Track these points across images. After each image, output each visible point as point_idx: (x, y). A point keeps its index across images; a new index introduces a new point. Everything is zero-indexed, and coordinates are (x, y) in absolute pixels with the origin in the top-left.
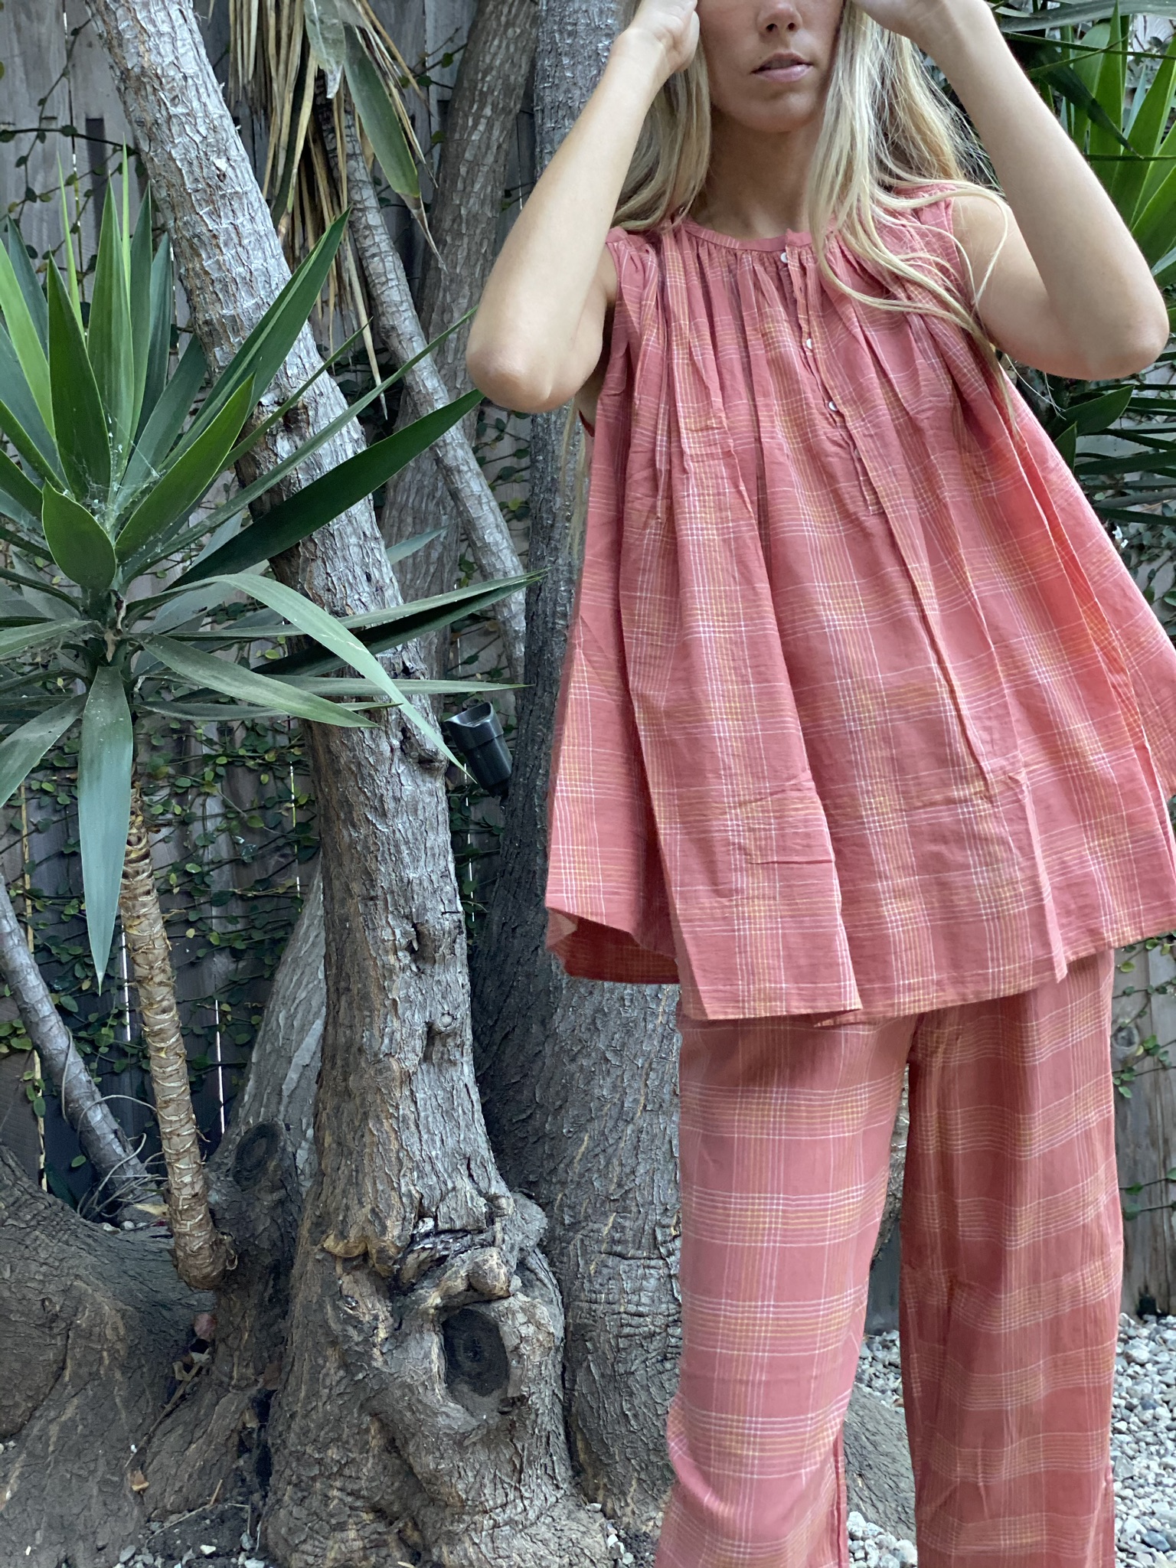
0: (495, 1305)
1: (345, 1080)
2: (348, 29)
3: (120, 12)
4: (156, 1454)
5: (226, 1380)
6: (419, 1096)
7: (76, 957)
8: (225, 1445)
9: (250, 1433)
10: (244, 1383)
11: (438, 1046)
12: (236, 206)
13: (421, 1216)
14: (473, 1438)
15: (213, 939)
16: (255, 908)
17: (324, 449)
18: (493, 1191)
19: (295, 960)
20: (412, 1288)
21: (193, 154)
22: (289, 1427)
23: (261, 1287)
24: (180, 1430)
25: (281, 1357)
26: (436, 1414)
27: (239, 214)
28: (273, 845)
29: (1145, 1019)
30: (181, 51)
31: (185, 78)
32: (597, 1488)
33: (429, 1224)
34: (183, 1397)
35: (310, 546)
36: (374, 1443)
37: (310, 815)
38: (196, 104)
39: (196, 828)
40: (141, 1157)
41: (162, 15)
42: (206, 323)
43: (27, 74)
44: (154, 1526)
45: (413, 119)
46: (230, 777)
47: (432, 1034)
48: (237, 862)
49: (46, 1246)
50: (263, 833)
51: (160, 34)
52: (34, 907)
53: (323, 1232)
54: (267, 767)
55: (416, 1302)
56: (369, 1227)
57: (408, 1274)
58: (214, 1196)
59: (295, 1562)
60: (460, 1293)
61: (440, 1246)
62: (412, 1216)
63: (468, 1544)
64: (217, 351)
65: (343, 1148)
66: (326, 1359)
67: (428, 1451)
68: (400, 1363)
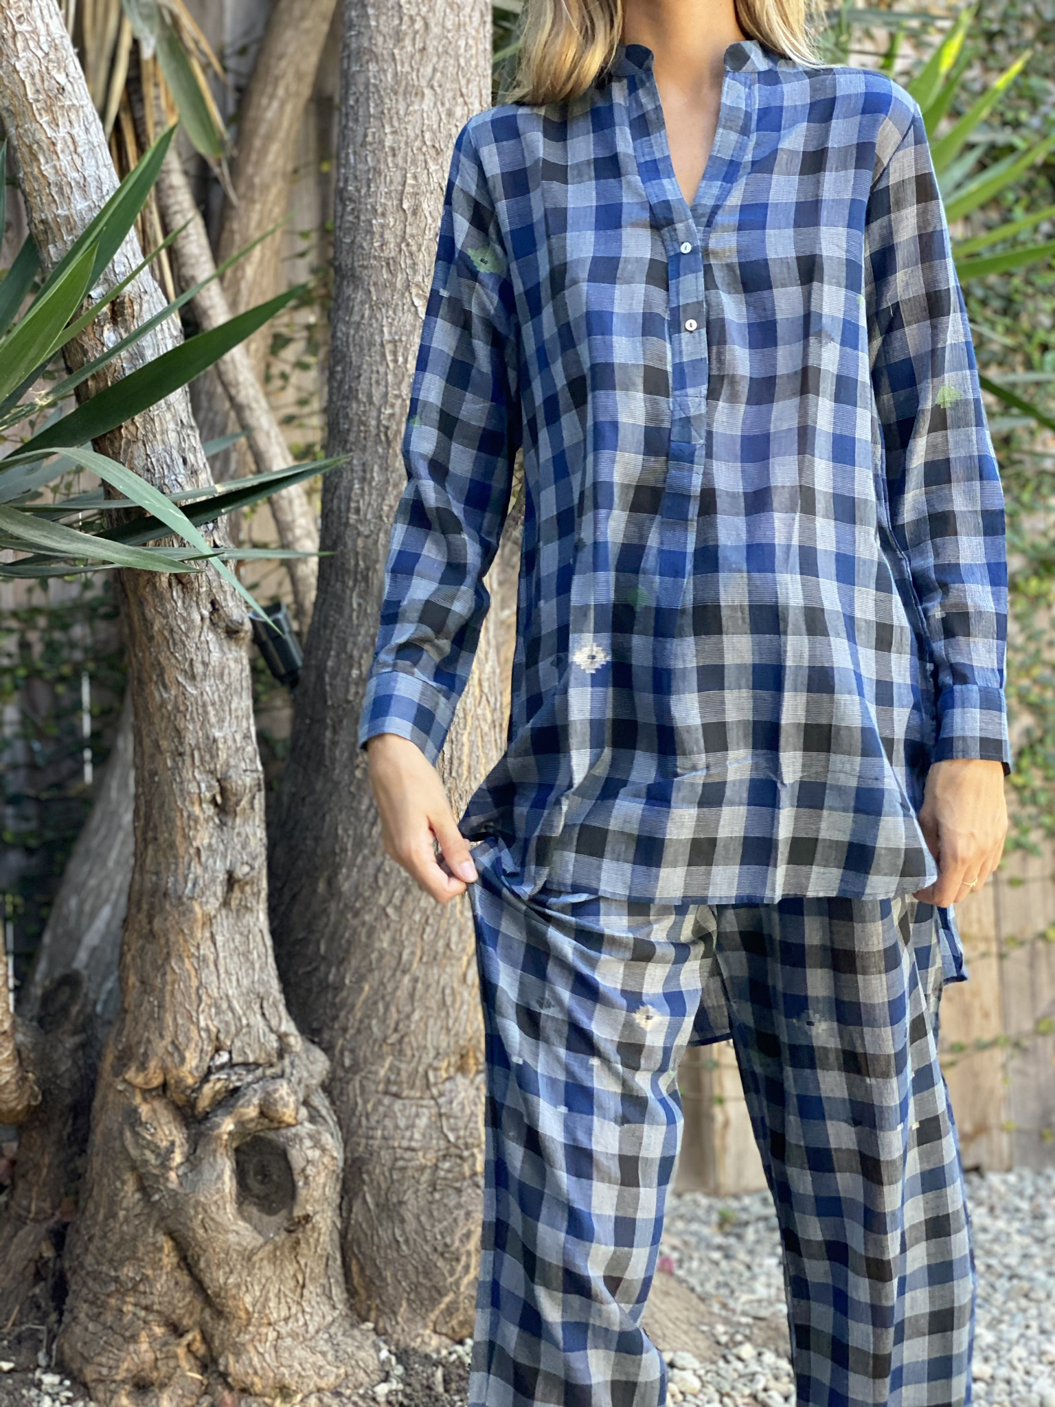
0: (283, 1131)
1: (150, 922)
2: (161, 10)
5: (24, 1213)
6: (219, 938)
8: (22, 1273)
9: (46, 1263)
10: (41, 1217)
11: (237, 893)
12: (73, 117)
13: (218, 1050)
14: (260, 1255)
15: (8, 837)
16: (48, 809)
17: (146, 341)
18: (283, 1028)
19: (87, 851)
20: (206, 1116)
21: (36, 67)
22: (87, 1250)
23: (60, 1125)
25: (77, 1193)
26: (227, 1232)
27: (75, 125)
28: (66, 752)
32: (369, 1309)
33: (224, 1057)
35: (132, 428)
36: (166, 1260)
37: (100, 725)
38: (39, 23)
42: (42, 221)
46: (29, 688)
47: (231, 881)
48: (33, 767)
50: (58, 740)
53: (125, 1065)
54: (62, 679)
55: (212, 1129)
56: (168, 1060)
57: (203, 1103)
58: (20, 1037)
59: (90, 1374)
60: (252, 1120)
61: (234, 1078)
62: (209, 1049)
63: (253, 1353)
64: (51, 248)
65: (146, 986)
66: (124, 1183)
67: (219, 1266)
68: (194, 1185)
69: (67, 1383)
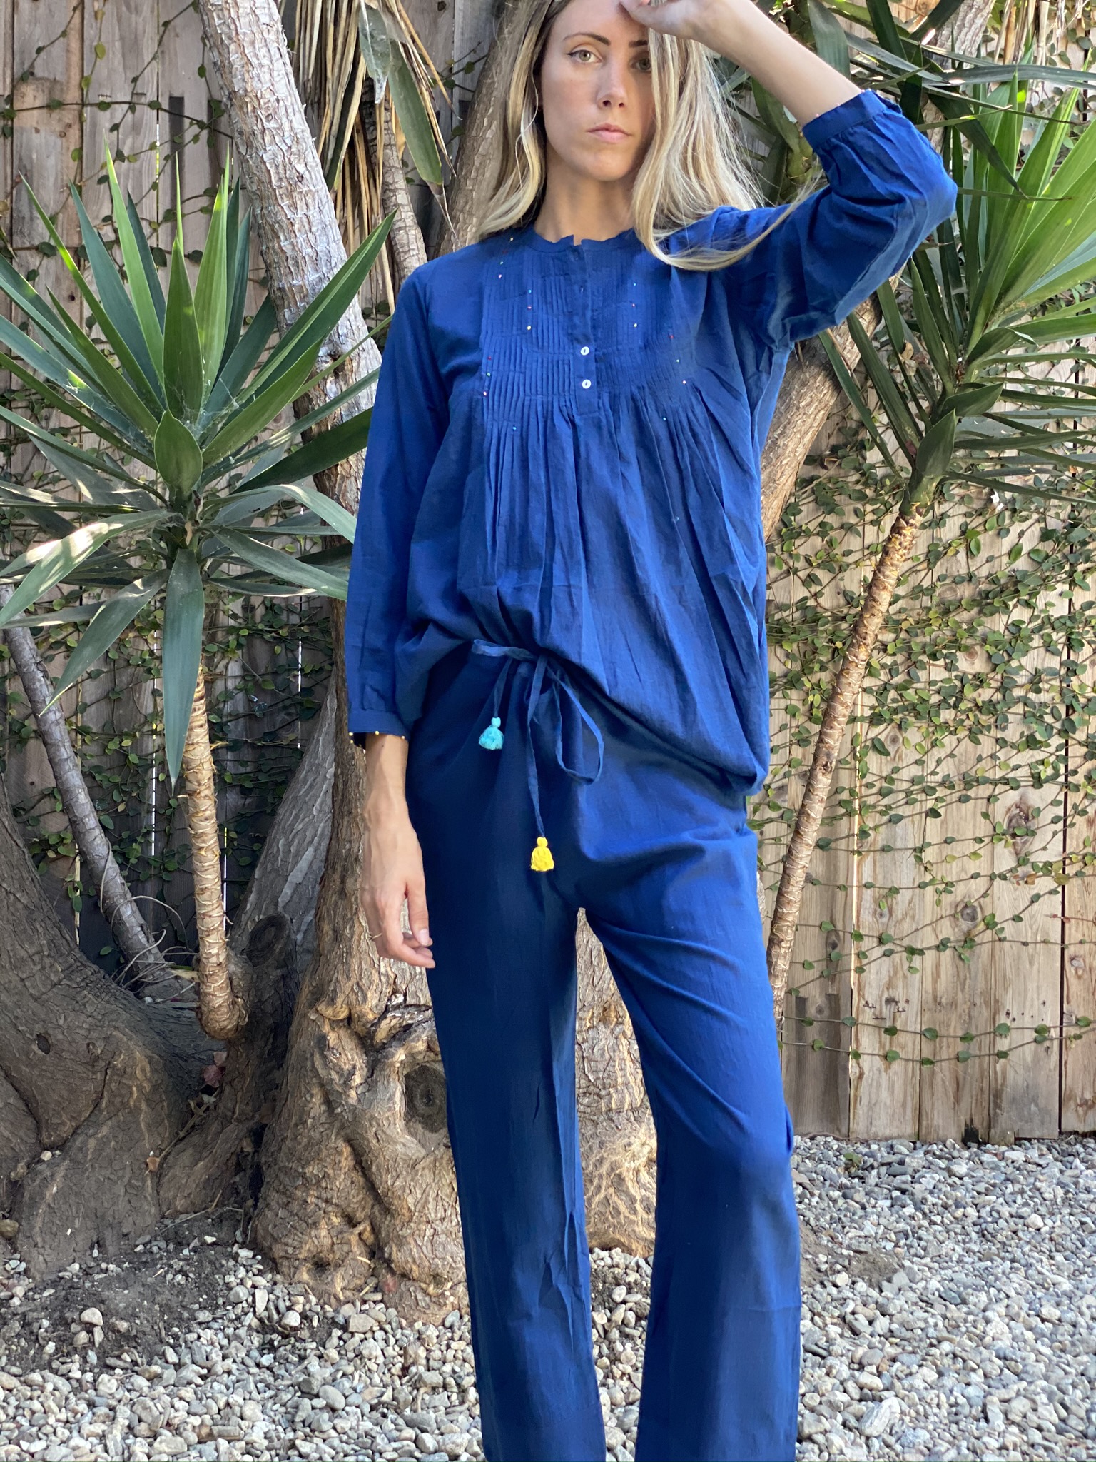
1: (343, 882)
2: (394, 44)
3: (232, 47)
4: (170, 1168)
5: (229, 1113)
7: (116, 785)
8: (226, 1164)
9: (246, 1156)
10: (244, 1117)
12: (310, 201)
13: (394, 992)
14: (422, 1164)
15: (228, 779)
16: (263, 755)
17: (363, 393)
19: (295, 798)
20: (384, 1046)
21: (280, 159)
22: (280, 1149)
23: (262, 1044)
24: (190, 1151)
25: (274, 1100)
27: (311, 207)
28: (281, 705)
29: (988, 899)
30: (277, 79)
31: (278, 100)
33: (400, 999)
34: (193, 1127)
35: (346, 466)
36: (344, 1163)
37: (311, 682)
38: (284, 120)
39: (220, 685)
40: (160, 948)
41: (264, 51)
42: (280, 289)
43: (124, 56)
44: (168, 1222)
45: (438, 114)
46: (250, 646)
48: (250, 716)
49: (94, 1004)
50: (273, 693)
51: (261, 65)
52: (83, 741)
53: (317, 999)
54: (280, 640)
55: (387, 1057)
56: (353, 998)
57: (381, 1034)
58: (232, 968)
59: (278, 1251)
60: (420, 1052)
61: (407, 1016)
62: (388, 991)
63: (412, 1245)
64: (287, 313)
65: (337, 936)
66: (312, 1096)
67: (388, 1171)
68: (371, 1103)
69: (259, 1257)
